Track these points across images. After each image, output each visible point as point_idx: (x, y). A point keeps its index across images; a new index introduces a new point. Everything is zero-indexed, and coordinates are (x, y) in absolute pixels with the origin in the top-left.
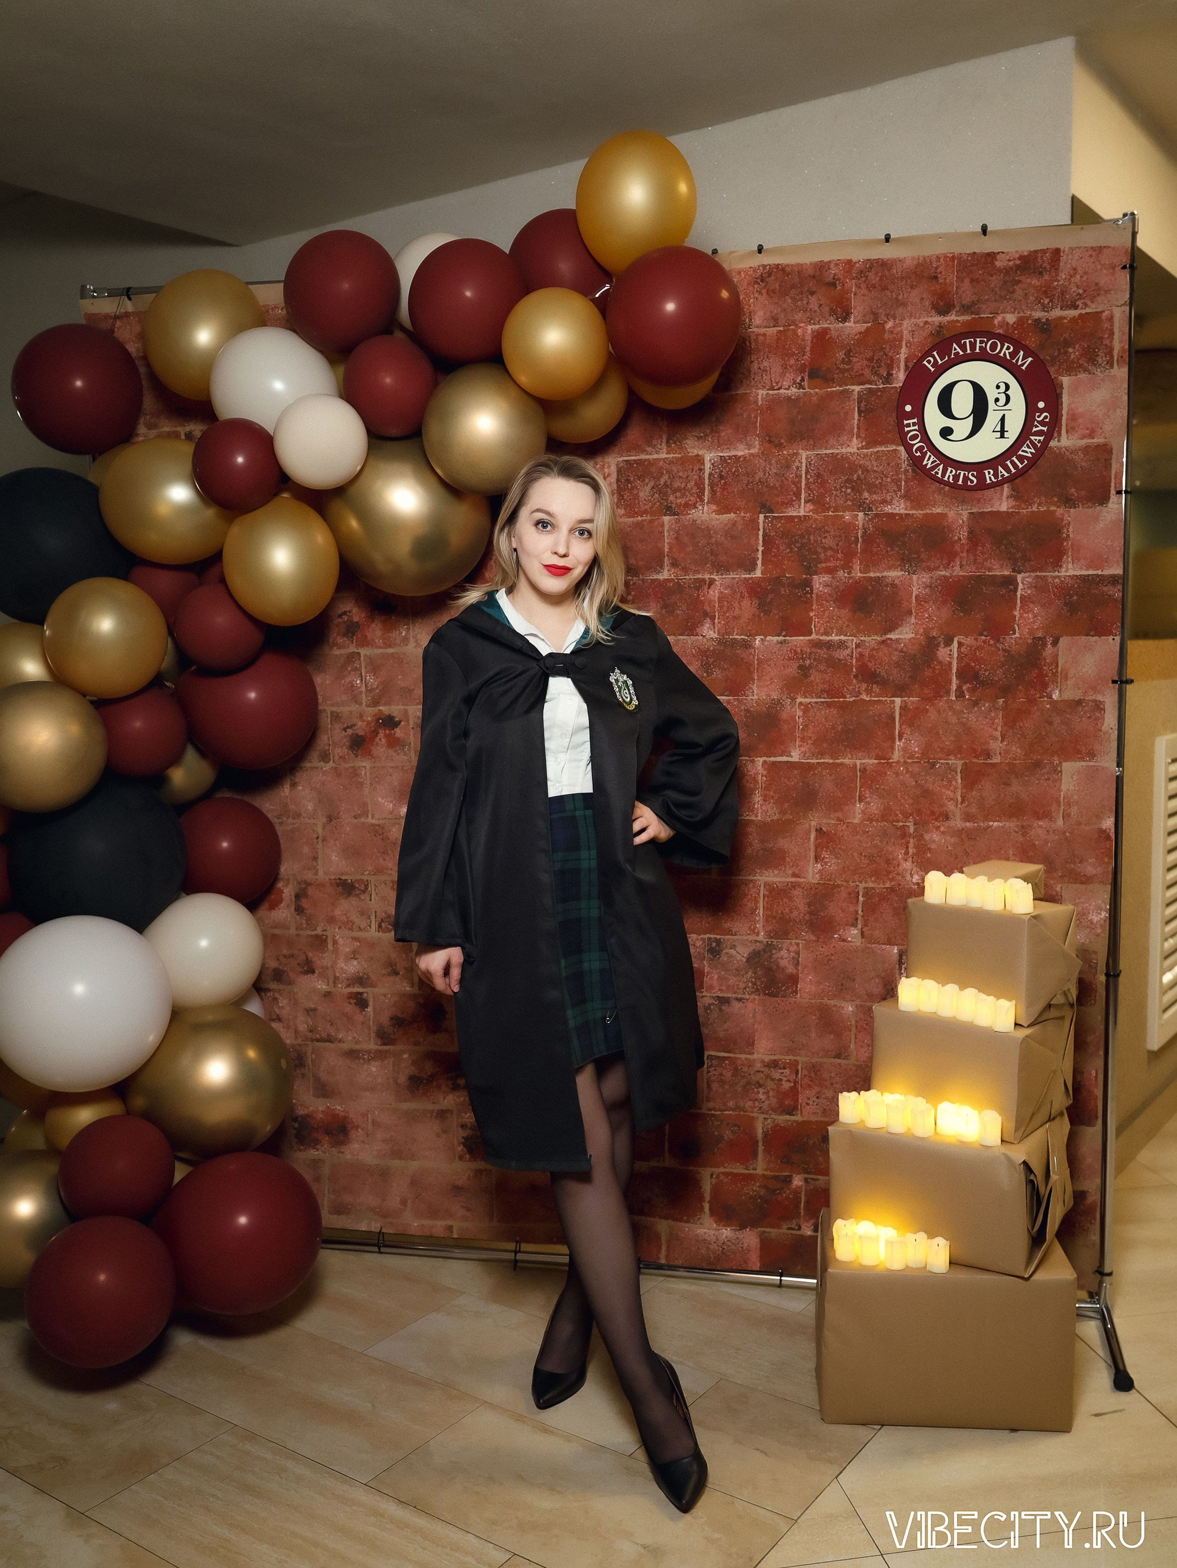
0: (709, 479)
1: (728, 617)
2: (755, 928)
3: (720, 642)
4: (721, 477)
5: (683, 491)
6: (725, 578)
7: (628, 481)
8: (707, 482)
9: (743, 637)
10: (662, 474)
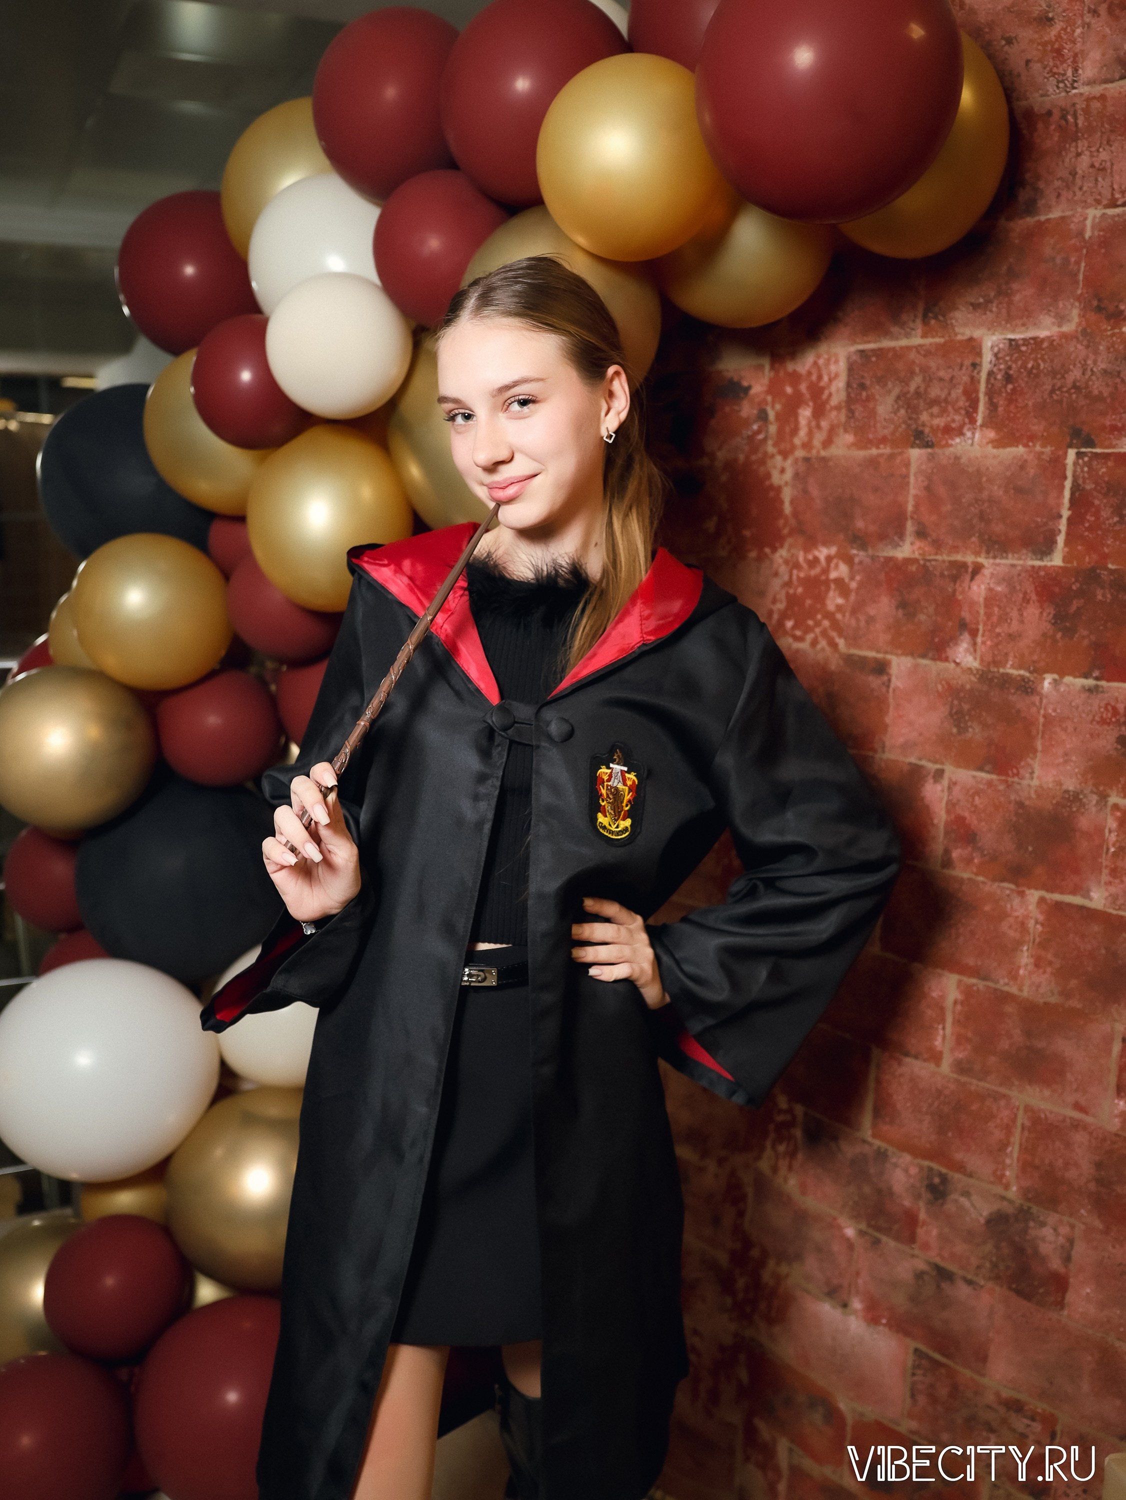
0: (988, 381)
1: (999, 634)
2: (1003, 1175)
3: (984, 676)
4: (1008, 378)
5: (942, 404)
6: (999, 565)
7: (863, 386)
8: (982, 387)
9: (1022, 672)
10: (913, 373)
